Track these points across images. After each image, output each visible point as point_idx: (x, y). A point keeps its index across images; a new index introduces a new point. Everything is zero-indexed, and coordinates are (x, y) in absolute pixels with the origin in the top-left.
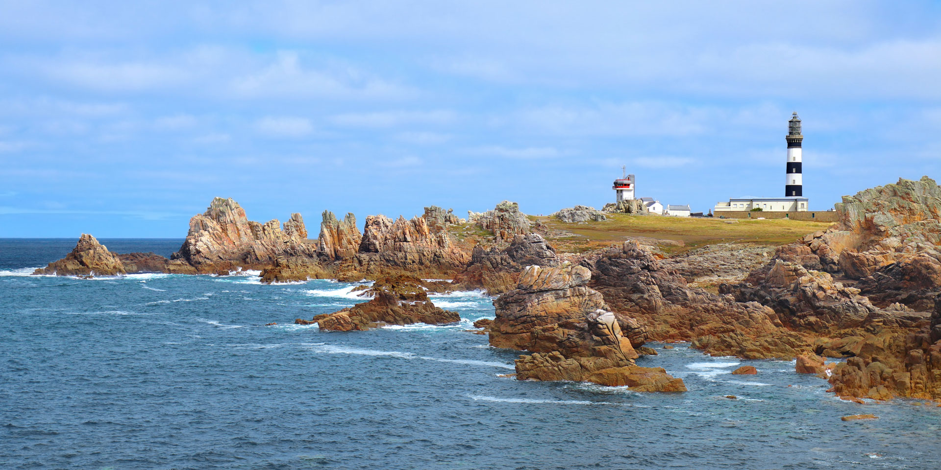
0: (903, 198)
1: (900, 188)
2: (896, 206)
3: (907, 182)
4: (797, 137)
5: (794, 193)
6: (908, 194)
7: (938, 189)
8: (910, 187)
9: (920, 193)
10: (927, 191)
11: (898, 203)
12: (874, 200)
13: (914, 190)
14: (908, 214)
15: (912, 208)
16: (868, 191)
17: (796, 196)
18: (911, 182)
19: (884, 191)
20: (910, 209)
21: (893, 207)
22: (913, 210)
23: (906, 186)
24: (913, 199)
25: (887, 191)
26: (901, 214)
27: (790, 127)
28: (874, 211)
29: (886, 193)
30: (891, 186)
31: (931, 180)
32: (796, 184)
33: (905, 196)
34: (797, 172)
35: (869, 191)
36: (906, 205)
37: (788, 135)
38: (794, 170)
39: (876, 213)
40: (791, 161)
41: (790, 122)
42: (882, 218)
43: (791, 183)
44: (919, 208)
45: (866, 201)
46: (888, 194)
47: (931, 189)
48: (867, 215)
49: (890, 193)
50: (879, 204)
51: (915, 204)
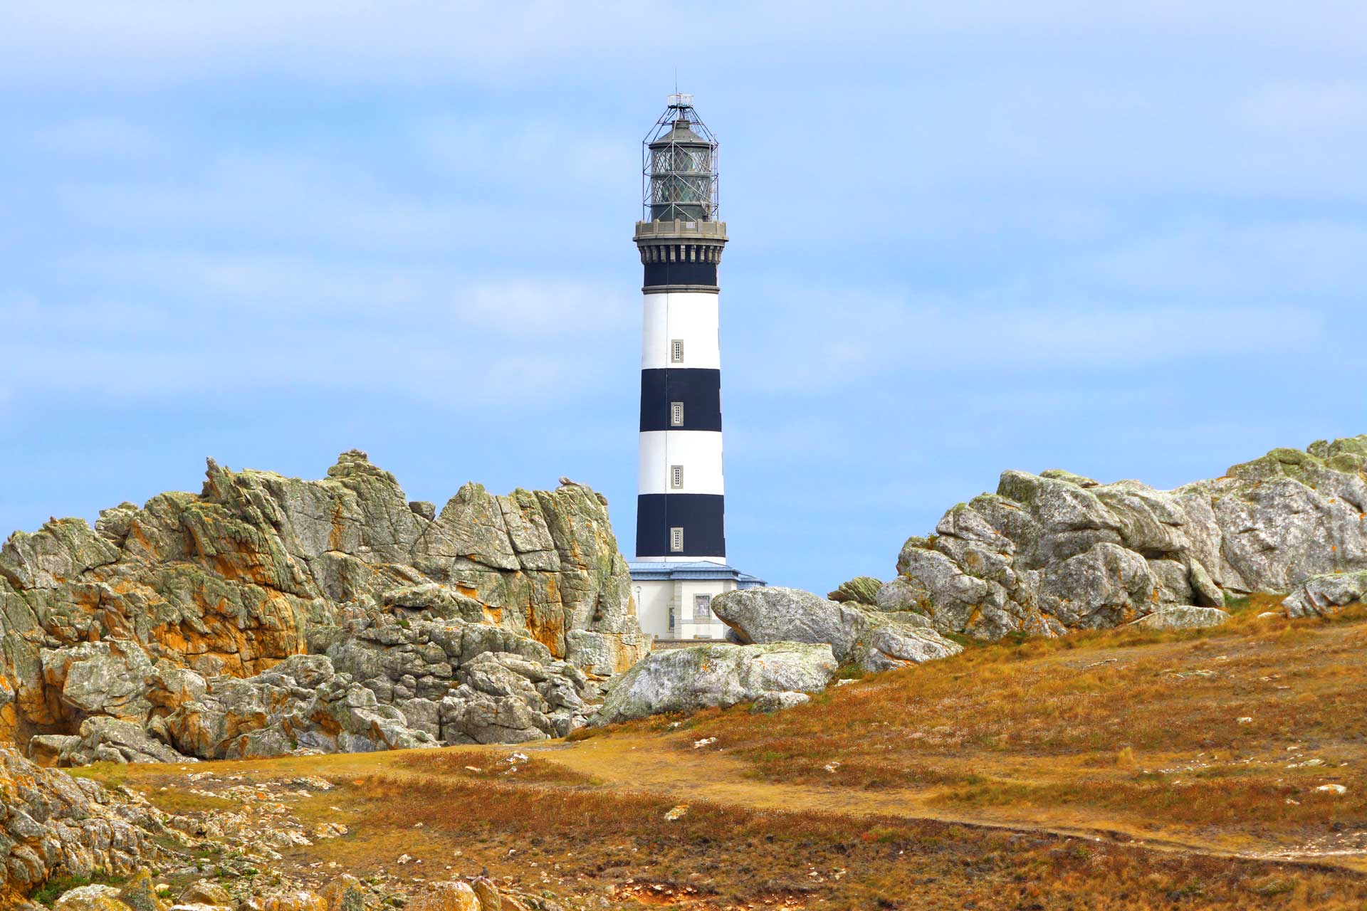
0: (228, 570)
1: (209, 514)
2: (189, 608)
3: (243, 482)
4: (691, 229)
5: (677, 537)
6: (243, 544)
7: (408, 518)
8: (254, 511)
9: (315, 540)
10: (352, 531)
11: (196, 595)
12: (89, 579)
13: (276, 525)
14: (247, 652)
15: (268, 619)
16: (54, 533)
17: (687, 552)
18: (268, 485)
19: (139, 531)
20: (261, 627)
21: (175, 617)
22: (272, 629)
23: (237, 505)
24: (271, 574)
25: (152, 528)
26: (214, 649)
27: (655, 177)
28: (83, 637)
29: (148, 538)
30: (172, 503)
31: (372, 471)
32: (691, 486)
33: (233, 556)
34: (690, 424)
35: (58, 528)
36: (234, 605)
37: (648, 219)
38: (677, 413)
39: (86, 647)
40: (662, 361)
41: (654, 147)
42: (107, 671)
43: (661, 485)
44: (302, 617)
45: (46, 580)
46: (157, 547)
47: (371, 519)
48: (47, 656)
49: (166, 541)
50: (104, 600)
51: (281, 601)
